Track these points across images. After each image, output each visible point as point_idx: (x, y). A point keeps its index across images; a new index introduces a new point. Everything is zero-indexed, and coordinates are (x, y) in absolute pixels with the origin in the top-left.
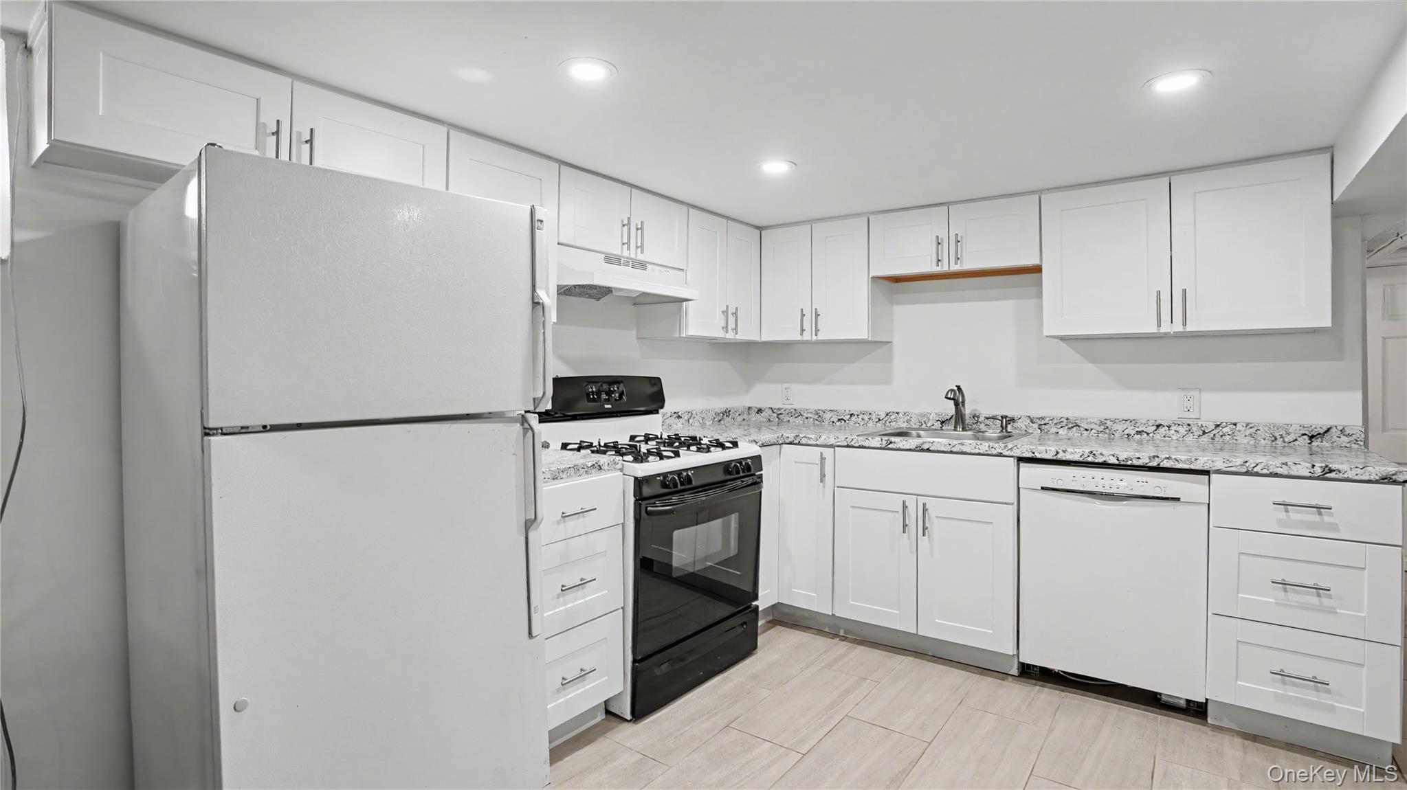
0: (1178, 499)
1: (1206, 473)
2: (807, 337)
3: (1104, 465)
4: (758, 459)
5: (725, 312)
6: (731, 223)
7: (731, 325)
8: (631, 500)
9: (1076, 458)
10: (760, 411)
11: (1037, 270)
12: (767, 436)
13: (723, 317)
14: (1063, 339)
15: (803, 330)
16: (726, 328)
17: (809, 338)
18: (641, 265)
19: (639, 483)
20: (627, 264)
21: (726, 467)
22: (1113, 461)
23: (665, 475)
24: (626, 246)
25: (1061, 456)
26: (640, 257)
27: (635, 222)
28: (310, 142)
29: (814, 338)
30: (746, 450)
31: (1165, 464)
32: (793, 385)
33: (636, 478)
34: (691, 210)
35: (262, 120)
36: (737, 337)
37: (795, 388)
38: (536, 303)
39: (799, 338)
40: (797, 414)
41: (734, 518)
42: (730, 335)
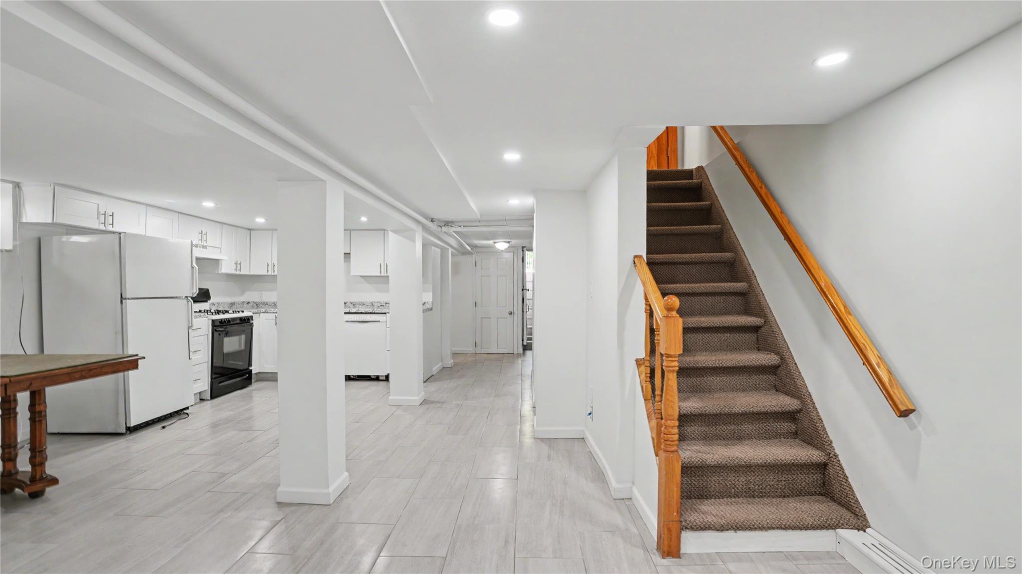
0: (379, 321)
1: (385, 313)
2: (270, 273)
3: (362, 313)
4: (252, 317)
5: (236, 264)
6: (239, 229)
7: (239, 268)
8: (211, 327)
9: (354, 311)
10: (248, 303)
11: (350, 254)
12: (256, 311)
13: (235, 266)
14: (361, 276)
15: (268, 271)
16: (236, 270)
17: (271, 274)
18: (204, 247)
19: (213, 321)
20: (200, 247)
21: (241, 319)
22: (364, 312)
23: (221, 319)
24: (200, 241)
25: (351, 311)
26: (205, 244)
27: (204, 232)
28: (113, 216)
29: (273, 274)
30: (247, 314)
31: (376, 312)
32: (263, 292)
33: (212, 320)
34: (223, 225)
35: (99, 210)
36: (241, 273)
37: (264, 293)
38: (193, 267)
39: (267, 274)
40: (265, 304)
41: (243, 337)
42: (238, 272)
